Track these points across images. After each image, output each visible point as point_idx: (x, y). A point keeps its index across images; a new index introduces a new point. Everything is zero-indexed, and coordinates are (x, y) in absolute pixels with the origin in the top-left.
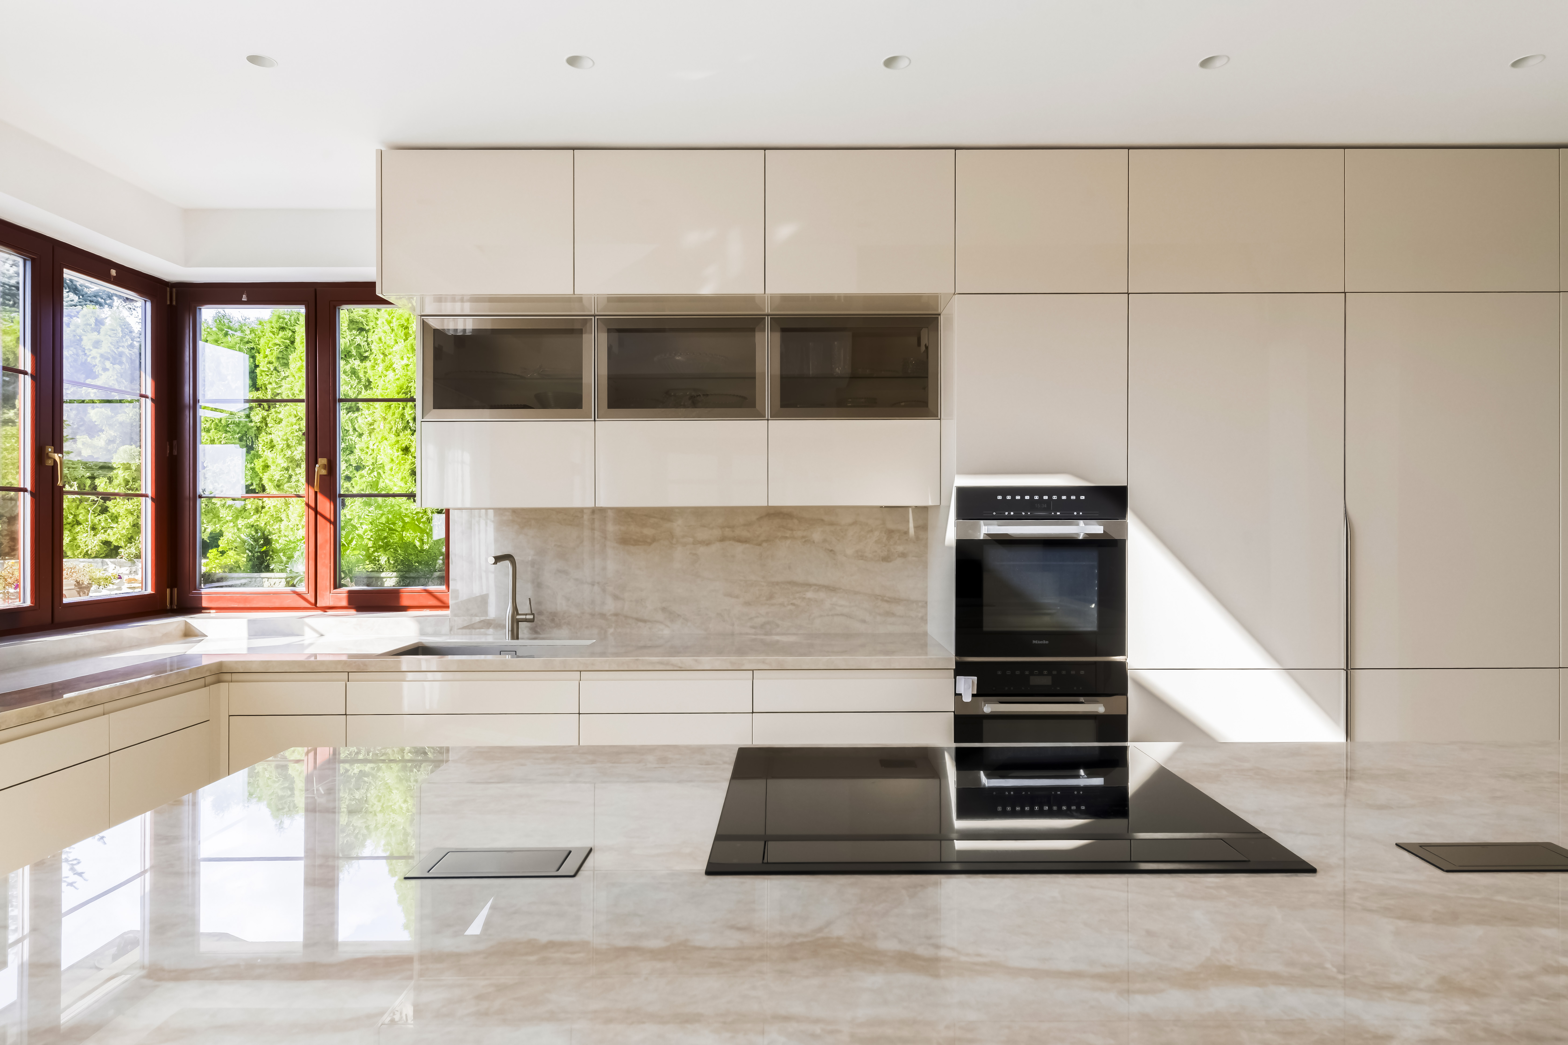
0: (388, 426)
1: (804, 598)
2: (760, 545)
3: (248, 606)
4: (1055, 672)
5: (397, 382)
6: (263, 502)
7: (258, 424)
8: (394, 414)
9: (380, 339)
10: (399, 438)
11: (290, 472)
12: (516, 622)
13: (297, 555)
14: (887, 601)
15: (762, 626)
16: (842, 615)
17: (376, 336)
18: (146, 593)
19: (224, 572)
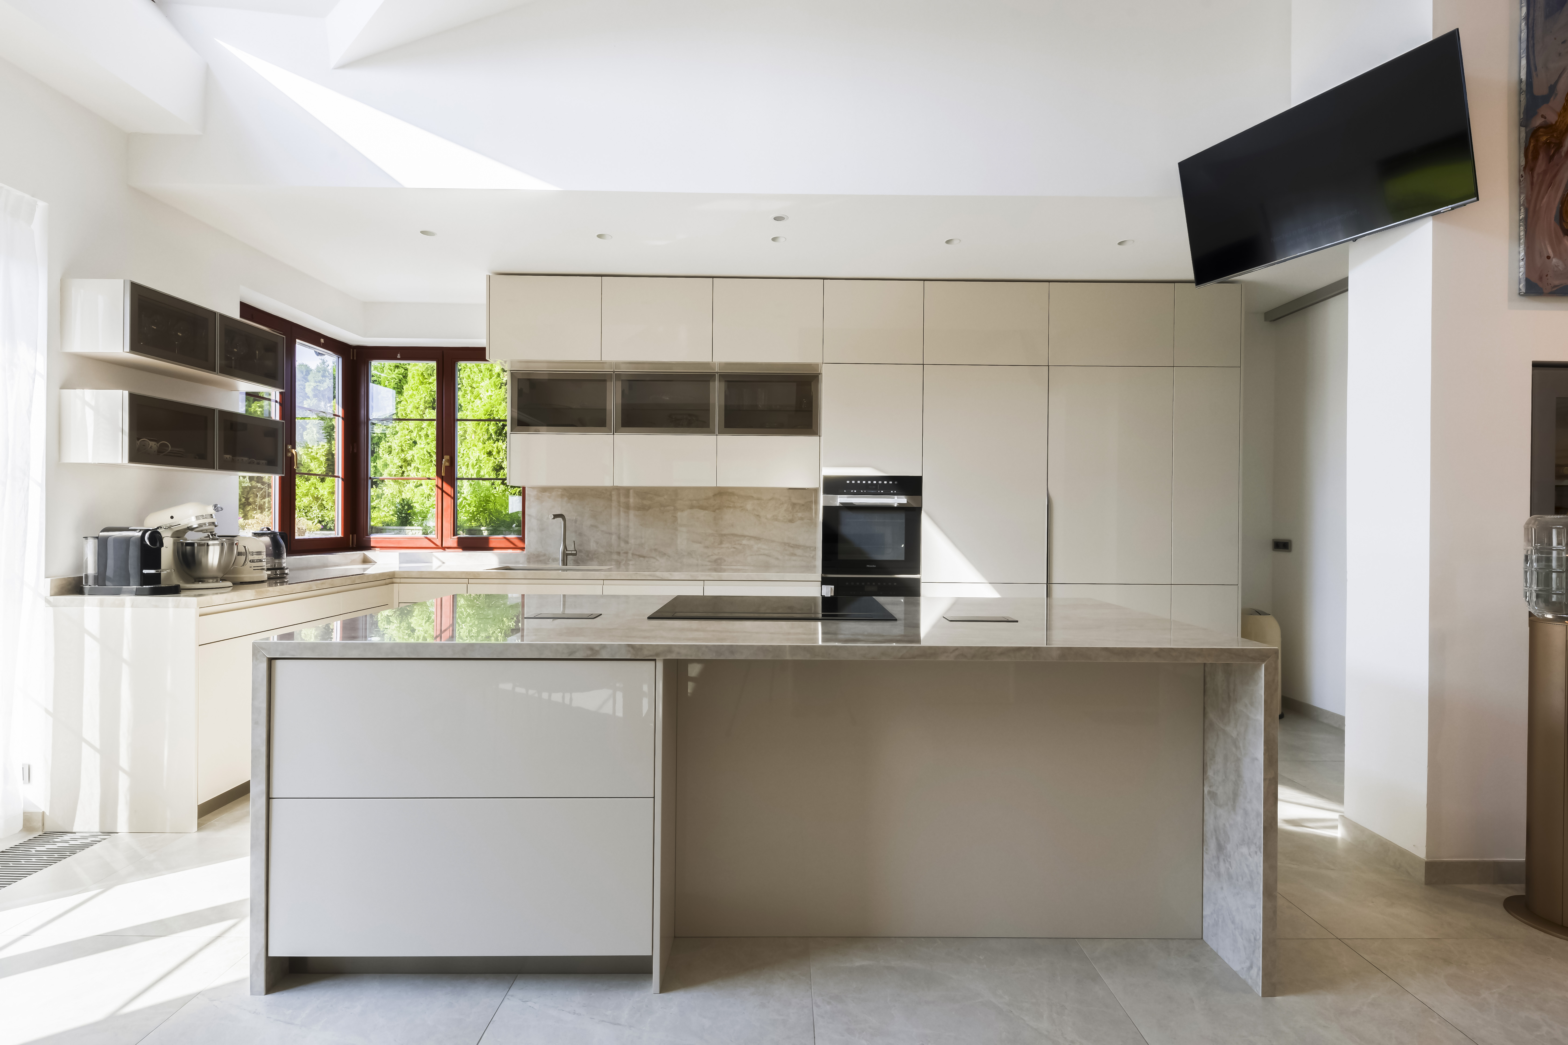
0: (477, 437)
1: (741, 544)
2: (714, 511)
3: (400, 546)
4: (879, 584)
5: (484, 407)
6: (382, 491)
7: (379, 435)
8: (482, 429)
9: (469, 376)
10: (485, 445)
11: (403, 469)
12: (565, 555)
13: (429, 515)
14: (792, 547)
15: (716, 561)
16: (764, 555)
17: (466, 374)
18: (338, 536)
19: (383, 526)
